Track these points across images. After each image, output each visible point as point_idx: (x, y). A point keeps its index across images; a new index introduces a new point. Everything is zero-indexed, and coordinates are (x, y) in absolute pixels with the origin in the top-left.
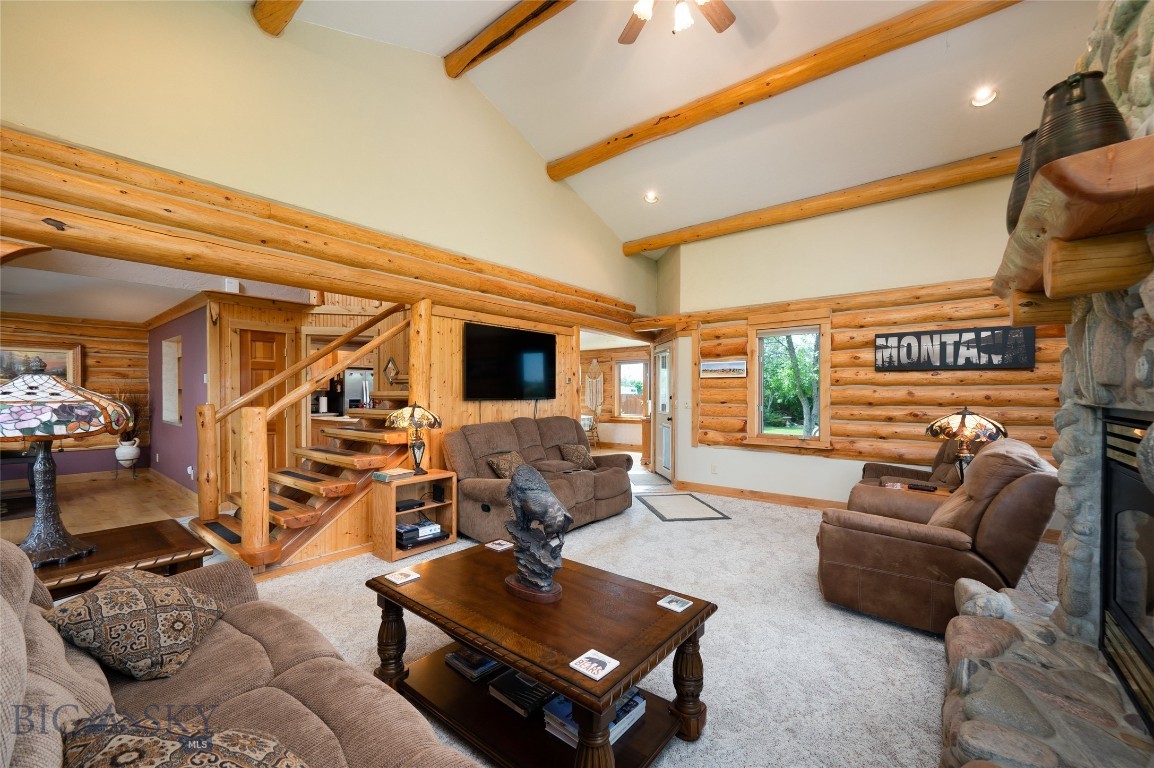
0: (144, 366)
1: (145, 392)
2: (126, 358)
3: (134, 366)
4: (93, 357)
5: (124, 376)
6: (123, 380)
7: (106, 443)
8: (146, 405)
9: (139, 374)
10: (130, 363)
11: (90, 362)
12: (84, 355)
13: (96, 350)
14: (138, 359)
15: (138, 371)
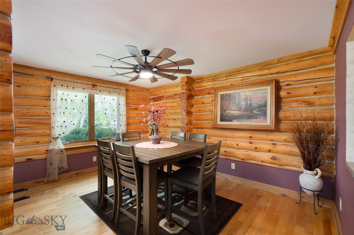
0: (330, 92)
1: (331, 119)
2: (311, 86)
3: (320, 93)
4: (285, 90)
5: (310, 104)
6: (310, 108)
7: (293, 166)
8: (331, 132)
9: (325, 101)
10: (315, 90)
11: (283, 94)
12: (278, 88)
13: (287, 83)
14: (324, 85)
15: (323, 98)
